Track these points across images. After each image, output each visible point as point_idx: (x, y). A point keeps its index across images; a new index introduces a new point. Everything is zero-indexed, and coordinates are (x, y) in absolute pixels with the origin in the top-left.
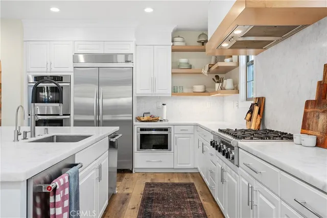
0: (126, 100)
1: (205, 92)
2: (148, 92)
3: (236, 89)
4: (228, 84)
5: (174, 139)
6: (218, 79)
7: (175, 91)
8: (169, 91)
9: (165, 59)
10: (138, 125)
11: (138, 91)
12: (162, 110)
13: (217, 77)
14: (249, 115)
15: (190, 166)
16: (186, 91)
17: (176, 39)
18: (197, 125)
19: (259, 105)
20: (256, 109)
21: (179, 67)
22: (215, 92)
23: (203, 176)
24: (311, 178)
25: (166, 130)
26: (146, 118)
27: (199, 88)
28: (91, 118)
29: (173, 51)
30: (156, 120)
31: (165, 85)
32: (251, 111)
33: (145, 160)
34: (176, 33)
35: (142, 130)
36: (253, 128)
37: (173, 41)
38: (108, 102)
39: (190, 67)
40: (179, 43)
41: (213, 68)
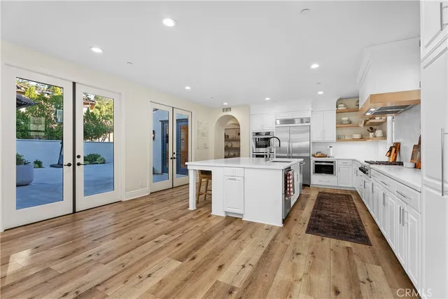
0: (305, 144)
1: (362, 138)
2: (320, 140)
3: (384, 136)
4: (379, 133)
5: (338, 167)
6: (372, 130)
7: (339, 139)
8: (334, 139)
9: (332, 118)
10: (313, 159)
11: (314, 139)
12: (329, 150)
13: (371, 128)
14: (389, 154)
15: (349, 186)
16: (346, 138)
17: (339, 105)
18: (355, 160)
19: (396, 148)
20: (394, 150)
21: (341, 124)
22: (369, 139)
23: (359, 193)
24: (408, 183)
25: (332, 162)
26: (318, 155)
27: (357, 136)
28: (286, 155)
29: (337, 113)
30: (326, 156)
31: (331, 134)
32: (390, 151)
33: (318, 180)
34: (339, 101)
35: (316, 162)
36: (391, 161)
37: (337, 107)
38: (295, 145)
39: (350, 123)
40: (341, 107)
41: (368, 122)
